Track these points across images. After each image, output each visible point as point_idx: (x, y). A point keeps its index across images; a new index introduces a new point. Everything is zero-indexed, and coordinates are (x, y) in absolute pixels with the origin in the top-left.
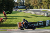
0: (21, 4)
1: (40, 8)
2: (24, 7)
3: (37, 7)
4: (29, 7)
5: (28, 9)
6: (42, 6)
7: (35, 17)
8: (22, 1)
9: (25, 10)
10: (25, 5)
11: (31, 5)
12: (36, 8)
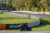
0: (3, 5)
1: (22, 10)
2: (7, 8)
3: (19, 8)
4: (11, 9)
5: (10, 10)
6: (24, 8)
7: (17, 19)
8: (4, 2)
9: (7, 12)
10: (7, 6)
11: (14, 6)
12: (18, 10)
